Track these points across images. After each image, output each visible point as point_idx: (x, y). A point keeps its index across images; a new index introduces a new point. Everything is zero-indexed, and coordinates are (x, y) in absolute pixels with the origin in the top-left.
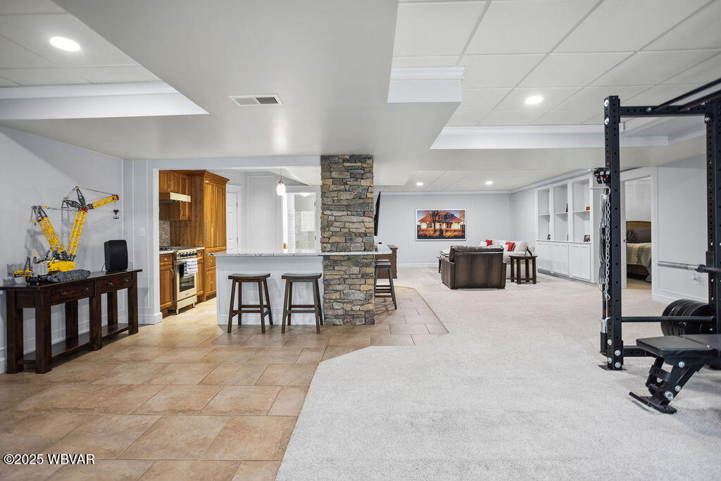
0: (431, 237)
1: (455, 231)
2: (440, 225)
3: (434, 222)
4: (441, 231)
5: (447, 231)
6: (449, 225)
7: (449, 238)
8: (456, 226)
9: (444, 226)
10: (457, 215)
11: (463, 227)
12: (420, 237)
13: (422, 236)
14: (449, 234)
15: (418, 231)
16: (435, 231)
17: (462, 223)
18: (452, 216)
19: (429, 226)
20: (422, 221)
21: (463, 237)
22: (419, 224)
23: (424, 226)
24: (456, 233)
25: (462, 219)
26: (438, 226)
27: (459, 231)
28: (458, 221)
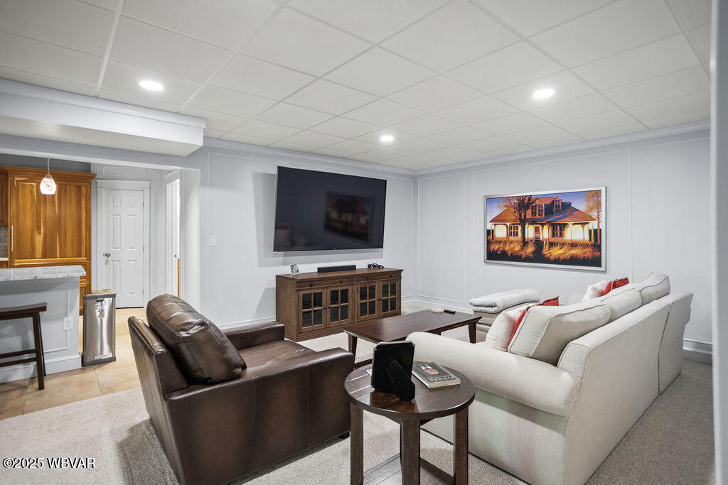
0: (515, 258)
1: (574, 245)
2: (537, 230)
3: (523, 222)
4: (538, 244)
5: (552, 245)
6: (558, 229)
7: (557, 261)
8: (575, 233)
9: (545, 233)
10: (580, 205)
11: (596, 234)
12: (493, 256)
13: (495, 254)
14: (556, 252)
15: (489, 243)
16: (525, 243)
17: (593, 225)
18: (567, 206)
19: (512, 232)
20: (497, 220)
21: (595, 261)
22: (490, 226)
23: (501, 232)
24: (575, 251)
25: (594, 214)
26: (530, 232)
27: (584, 245)
28: (583, 220)
